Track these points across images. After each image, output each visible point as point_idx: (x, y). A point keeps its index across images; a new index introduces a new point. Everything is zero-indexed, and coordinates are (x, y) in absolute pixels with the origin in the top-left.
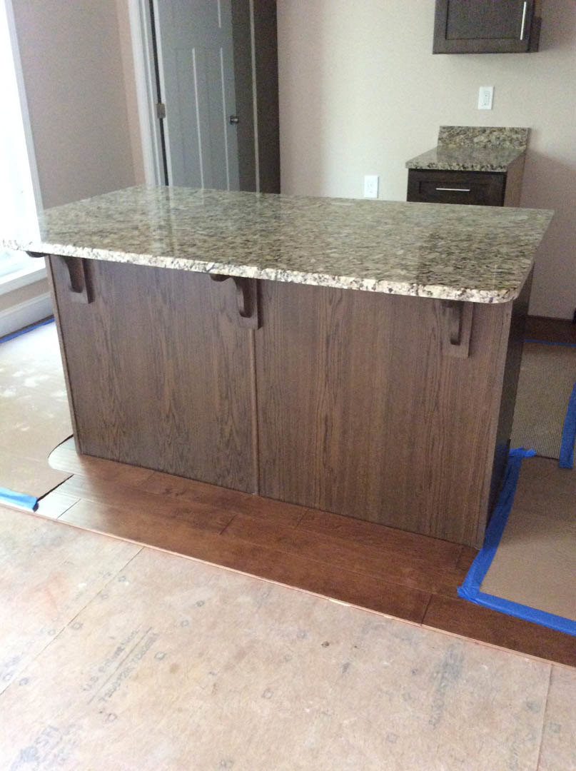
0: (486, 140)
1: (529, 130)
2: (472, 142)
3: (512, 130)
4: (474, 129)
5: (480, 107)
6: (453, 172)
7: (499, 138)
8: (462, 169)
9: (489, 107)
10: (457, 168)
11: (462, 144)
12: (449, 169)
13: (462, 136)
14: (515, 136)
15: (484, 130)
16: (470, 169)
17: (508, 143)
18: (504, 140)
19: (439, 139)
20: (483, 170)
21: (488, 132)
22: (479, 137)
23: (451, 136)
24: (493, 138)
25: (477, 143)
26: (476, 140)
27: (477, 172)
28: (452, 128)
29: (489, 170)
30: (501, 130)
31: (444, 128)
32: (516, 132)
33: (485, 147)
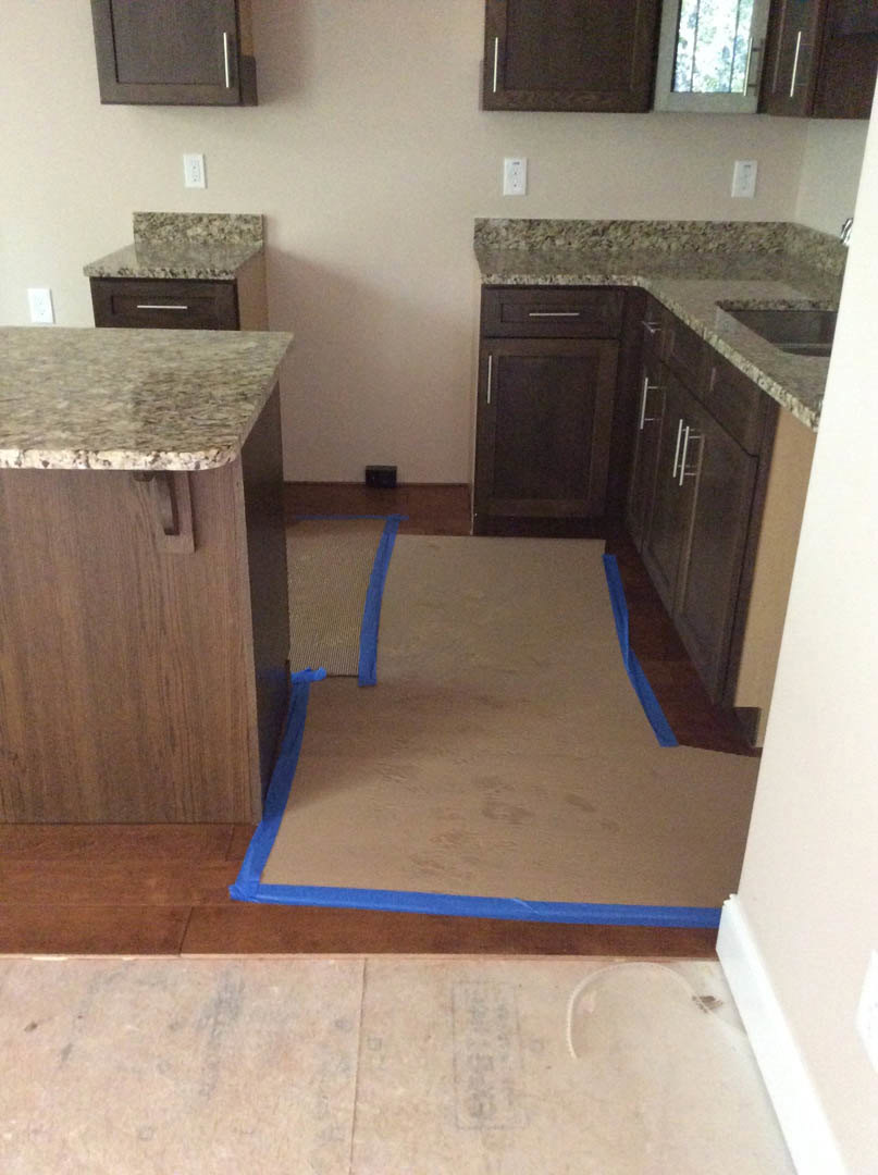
0: (205, 233)
1: (264, 218)
2: (185, 235)
3: (240, 218)
4: (185, 216)
5: (189, 183)
6: (157, 280)
7: (223, 230)
8: (171, 277)
9: (201, 184)
10: (162, 276)
11: (171, 239)
12: (151, 276)
13: (169, 227)
14: (245, 227)
15: (200, 218)
16: (183, 277)
17: (237, 238)
18: (230, 233)
19: (136, 232)
20: (201, 277)
21: (205, 220)
22: (194, 228)
23: (153, 227)
24: (214, 230)
25: (193, 238)
26: (190, 233)
27: (193, 280)
28: (151, 215)
29: (210, 277)
30: (223, 217)
31: (140, 215)
32: (246, 222)
33: (205, 243)
